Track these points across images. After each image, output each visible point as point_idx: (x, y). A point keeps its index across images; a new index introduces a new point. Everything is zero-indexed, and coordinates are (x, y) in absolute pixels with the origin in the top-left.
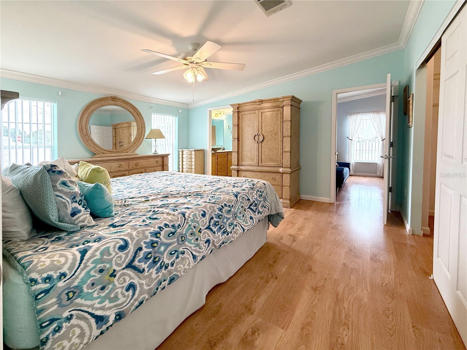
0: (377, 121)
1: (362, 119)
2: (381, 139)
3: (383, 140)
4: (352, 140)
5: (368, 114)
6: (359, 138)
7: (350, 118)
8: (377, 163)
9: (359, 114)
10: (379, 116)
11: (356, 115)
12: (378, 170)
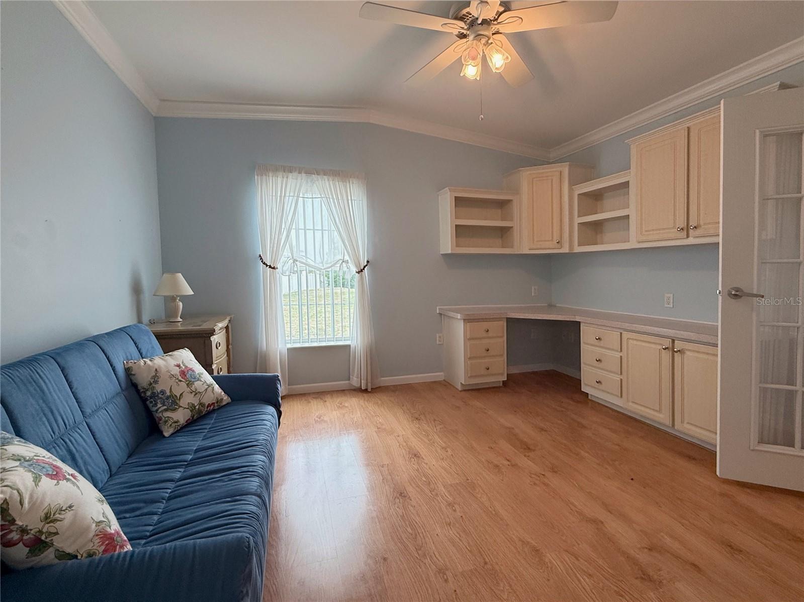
0: (342, 207)
1: (301, 195)
2: (356, 266)
3: (362, 271)
4: (274, 268)
5: (318, 180)
6: (295, 261)
7: (264, 185)
8: (350, 346)
9: (290, 175)
10: (346, 187)
11: (283, 177)
12: (354, 368)
